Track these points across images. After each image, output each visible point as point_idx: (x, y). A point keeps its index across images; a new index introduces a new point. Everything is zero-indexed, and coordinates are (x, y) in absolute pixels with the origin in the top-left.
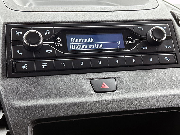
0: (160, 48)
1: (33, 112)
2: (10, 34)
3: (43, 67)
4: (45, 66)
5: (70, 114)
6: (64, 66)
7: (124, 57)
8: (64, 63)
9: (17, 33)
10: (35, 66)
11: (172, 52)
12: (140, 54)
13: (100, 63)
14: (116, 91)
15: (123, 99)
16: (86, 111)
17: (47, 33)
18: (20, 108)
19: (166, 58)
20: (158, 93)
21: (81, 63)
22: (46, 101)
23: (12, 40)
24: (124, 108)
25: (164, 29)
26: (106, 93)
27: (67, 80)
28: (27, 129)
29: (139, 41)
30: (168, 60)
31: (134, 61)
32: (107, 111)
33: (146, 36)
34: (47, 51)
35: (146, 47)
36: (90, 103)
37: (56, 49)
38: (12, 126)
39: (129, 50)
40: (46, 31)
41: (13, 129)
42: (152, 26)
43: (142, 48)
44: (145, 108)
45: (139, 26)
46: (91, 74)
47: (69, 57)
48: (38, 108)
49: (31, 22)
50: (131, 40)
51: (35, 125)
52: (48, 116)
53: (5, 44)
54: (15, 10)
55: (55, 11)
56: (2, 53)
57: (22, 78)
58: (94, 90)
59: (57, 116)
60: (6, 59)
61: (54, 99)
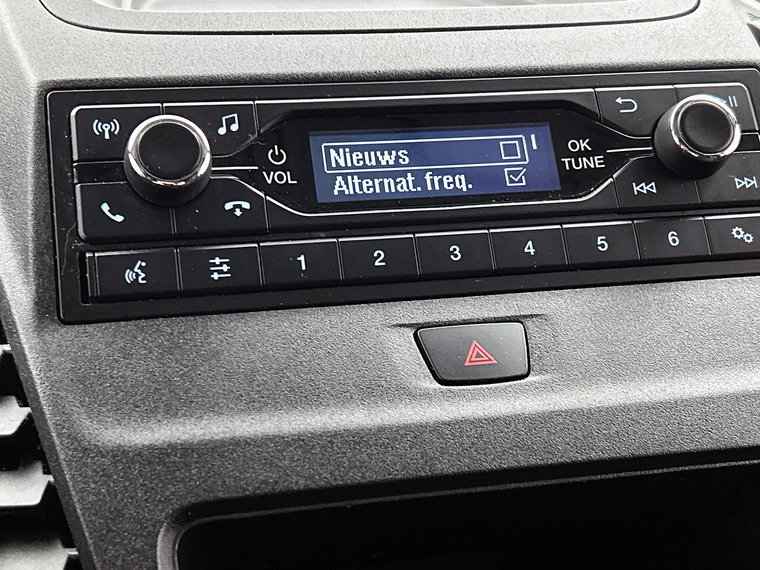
0: (712, 190)
1: (177, 473)
2: (70, 133)
3: (216, 274)
5: (335, 479)
6: (304, 268)
7: (559, 227)
8: (302, 258)
9: (97, 127)
10: (179, 270)
12: (628, 216)
13: (456, 256)
14: (527, 375)
15: (559, 413)
16: (405, 468)
17: (228, 128)
18: (122, 456)
19: (738, 233)
20: (706, 386)
21: (375, 255)
22: (229, 425)
23: (75, 158)
24: (567, 452)
25: (728, 103)
26: (484, 386)
27: (316, 331)
28: (155, 546)
29: (622, 158)
30: (748, 238)
31: (603, 246)
32: (495, 465)
33: (653, 137)
34: (229, 206)
35: (653, 184)
36: (417, 433)
37: (268, 198)
38: (87, 534)
39: (580, 197)
40: (224, 119)
41: (92, 549)
42: (678, 95)
43: (635, 189)
44: (653, 449)
45: (624, 95)
46: (418, 302)
47: (322, 231)
48: (199, 456)
49: (156, 79)
50: (586, 154)
51: (187, 527)
52: (241, 487)
53: (46, 175)
54: (87, 27)
55: (260, 30)
56: (36, 215)
57: (123, 323)
58: (433, 372)
59: (281, 487)
60: (54, 241)
61: (264, 416)
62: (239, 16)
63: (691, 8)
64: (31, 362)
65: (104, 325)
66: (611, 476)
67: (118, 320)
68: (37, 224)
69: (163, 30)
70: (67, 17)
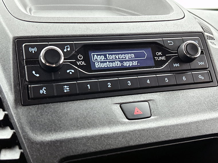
0: (193, 65)
1: (59, 149)
2: (23, 51)
3: (65, 90)
5: (103, 148)
6: (89, 88)
7: (155, 76)
8: (89, 86)
9: (30, 49)
10: (55, 90)
12: (172, 72)
13: (129, 84)
14: (151, 117)
15: (160, 127)
16: (121, 144)
17: (67, 50)
18: (43, 144)
20: (196, 118)
21: (108, 84)
22: (73, 134)
23: (25, 58)
26: (140, 120)
27: (94, 106)
29: (170, 57)
30: (203, 78)
31: (167, 81)
32: (145, 142)
33: (178, 51)
34: (68, 71)
35: (178, 64)
36: (124, 134)
37: (79, 69)
39: (160, 67)
40: (66, 47)
42: (183, 41)
43: (174, 65)
44: (185, 136)
45: (170, 40)
46: (120, 97)
47: (93, 78)
48: (65, 144)
49: (46, 36)
50: (161, 56)
52: (77, 152)
53: (16, 63)
54: (25, 21)
55: (73, 22)
56: (14, 75)
57: (40, 105)
58: (126, 116)
59: (88, 151)
60: (19, 82)
61: (82, 131)
62: (67, 18)
63: (183, 17)
64: (14, 118)
65: (35, 106)
67: (38, 104)
68: (14, 77)
69: (46, 22)
70: (19, 18)
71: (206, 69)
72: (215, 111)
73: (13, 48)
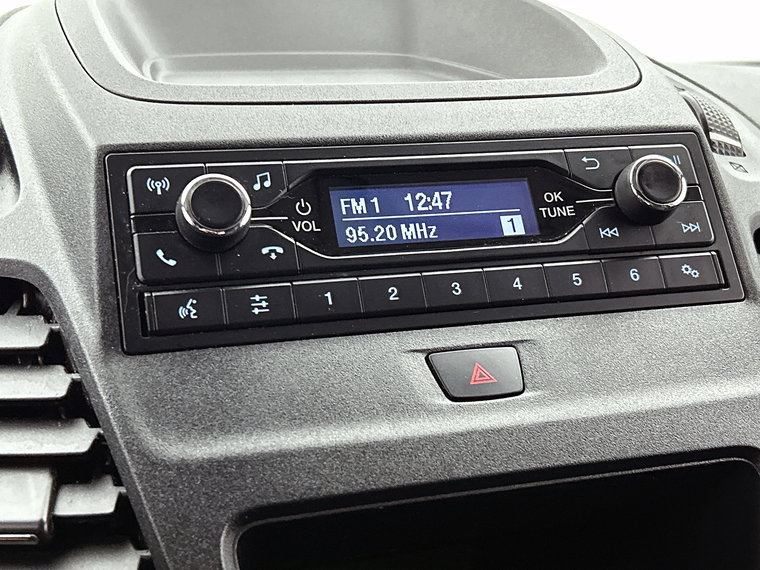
0: (664, 233)
1: (235, 483)
2: (127, 190)
3: (256, 309)
4: (260, 305)
5: (369, 484)
6: (330, 303)
7: (540, 266)
8: (328, 295)
9: (150, 184)
10: (225, 307)
11: (705, 245)
12: (596, 256)
13: (457, 291)
14: (522, 392)
15: (552, 424)
16: (427, 473)
17: (262, 185)
18: (183, 467)
19: (687, 269)
20: (670, 398)
21: (390, 291)
22: (277, 440)
23: (132, 211)
24: (561, 456)
26: (488, 402)
27: (343, 357)
28: (219, 546)
29: (589, 208)
30: (695, 274)
32: (502, 469)
33: (614, 189)
34: (265, 251)
35: (616, 229)
36: (435, 443)
37: (298, 244)
38: (159, 538)
39: (560, 239)
40: (258, 176)
41: (164, 550)
42: (632, 156)
43: (602, 233)
44: (631, 453)
45: (588, 155)
46: (427, 331)
47: (345, 271)
48: (252, 468)
49: (199, 143)
50: (559, 204)
51: (245, 529)
52: (290, 493)
53: (108, 226)
54: (134, 99)
55: (282, 100)
56: (99, 261)
57: (178, 353)
58: (444, 391)
59: (324, 492)
60: (116, 283)
61: (305, 431)
62: (263, 89)
63: (635, 81)
64: (100, 389)
65: (162, 356)
66: (597, 476)
67: (174, 351)
68: (101, 269)
69: (199, 101)
70: (115, 90)
71: (708, 244)
72: (733, 376)
73: (98, 180)
